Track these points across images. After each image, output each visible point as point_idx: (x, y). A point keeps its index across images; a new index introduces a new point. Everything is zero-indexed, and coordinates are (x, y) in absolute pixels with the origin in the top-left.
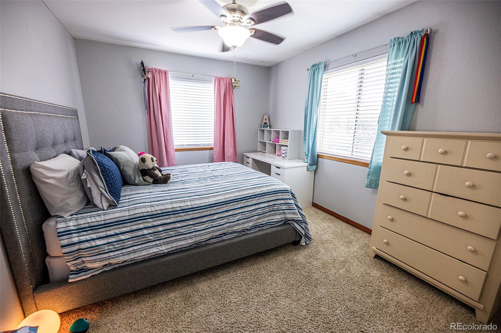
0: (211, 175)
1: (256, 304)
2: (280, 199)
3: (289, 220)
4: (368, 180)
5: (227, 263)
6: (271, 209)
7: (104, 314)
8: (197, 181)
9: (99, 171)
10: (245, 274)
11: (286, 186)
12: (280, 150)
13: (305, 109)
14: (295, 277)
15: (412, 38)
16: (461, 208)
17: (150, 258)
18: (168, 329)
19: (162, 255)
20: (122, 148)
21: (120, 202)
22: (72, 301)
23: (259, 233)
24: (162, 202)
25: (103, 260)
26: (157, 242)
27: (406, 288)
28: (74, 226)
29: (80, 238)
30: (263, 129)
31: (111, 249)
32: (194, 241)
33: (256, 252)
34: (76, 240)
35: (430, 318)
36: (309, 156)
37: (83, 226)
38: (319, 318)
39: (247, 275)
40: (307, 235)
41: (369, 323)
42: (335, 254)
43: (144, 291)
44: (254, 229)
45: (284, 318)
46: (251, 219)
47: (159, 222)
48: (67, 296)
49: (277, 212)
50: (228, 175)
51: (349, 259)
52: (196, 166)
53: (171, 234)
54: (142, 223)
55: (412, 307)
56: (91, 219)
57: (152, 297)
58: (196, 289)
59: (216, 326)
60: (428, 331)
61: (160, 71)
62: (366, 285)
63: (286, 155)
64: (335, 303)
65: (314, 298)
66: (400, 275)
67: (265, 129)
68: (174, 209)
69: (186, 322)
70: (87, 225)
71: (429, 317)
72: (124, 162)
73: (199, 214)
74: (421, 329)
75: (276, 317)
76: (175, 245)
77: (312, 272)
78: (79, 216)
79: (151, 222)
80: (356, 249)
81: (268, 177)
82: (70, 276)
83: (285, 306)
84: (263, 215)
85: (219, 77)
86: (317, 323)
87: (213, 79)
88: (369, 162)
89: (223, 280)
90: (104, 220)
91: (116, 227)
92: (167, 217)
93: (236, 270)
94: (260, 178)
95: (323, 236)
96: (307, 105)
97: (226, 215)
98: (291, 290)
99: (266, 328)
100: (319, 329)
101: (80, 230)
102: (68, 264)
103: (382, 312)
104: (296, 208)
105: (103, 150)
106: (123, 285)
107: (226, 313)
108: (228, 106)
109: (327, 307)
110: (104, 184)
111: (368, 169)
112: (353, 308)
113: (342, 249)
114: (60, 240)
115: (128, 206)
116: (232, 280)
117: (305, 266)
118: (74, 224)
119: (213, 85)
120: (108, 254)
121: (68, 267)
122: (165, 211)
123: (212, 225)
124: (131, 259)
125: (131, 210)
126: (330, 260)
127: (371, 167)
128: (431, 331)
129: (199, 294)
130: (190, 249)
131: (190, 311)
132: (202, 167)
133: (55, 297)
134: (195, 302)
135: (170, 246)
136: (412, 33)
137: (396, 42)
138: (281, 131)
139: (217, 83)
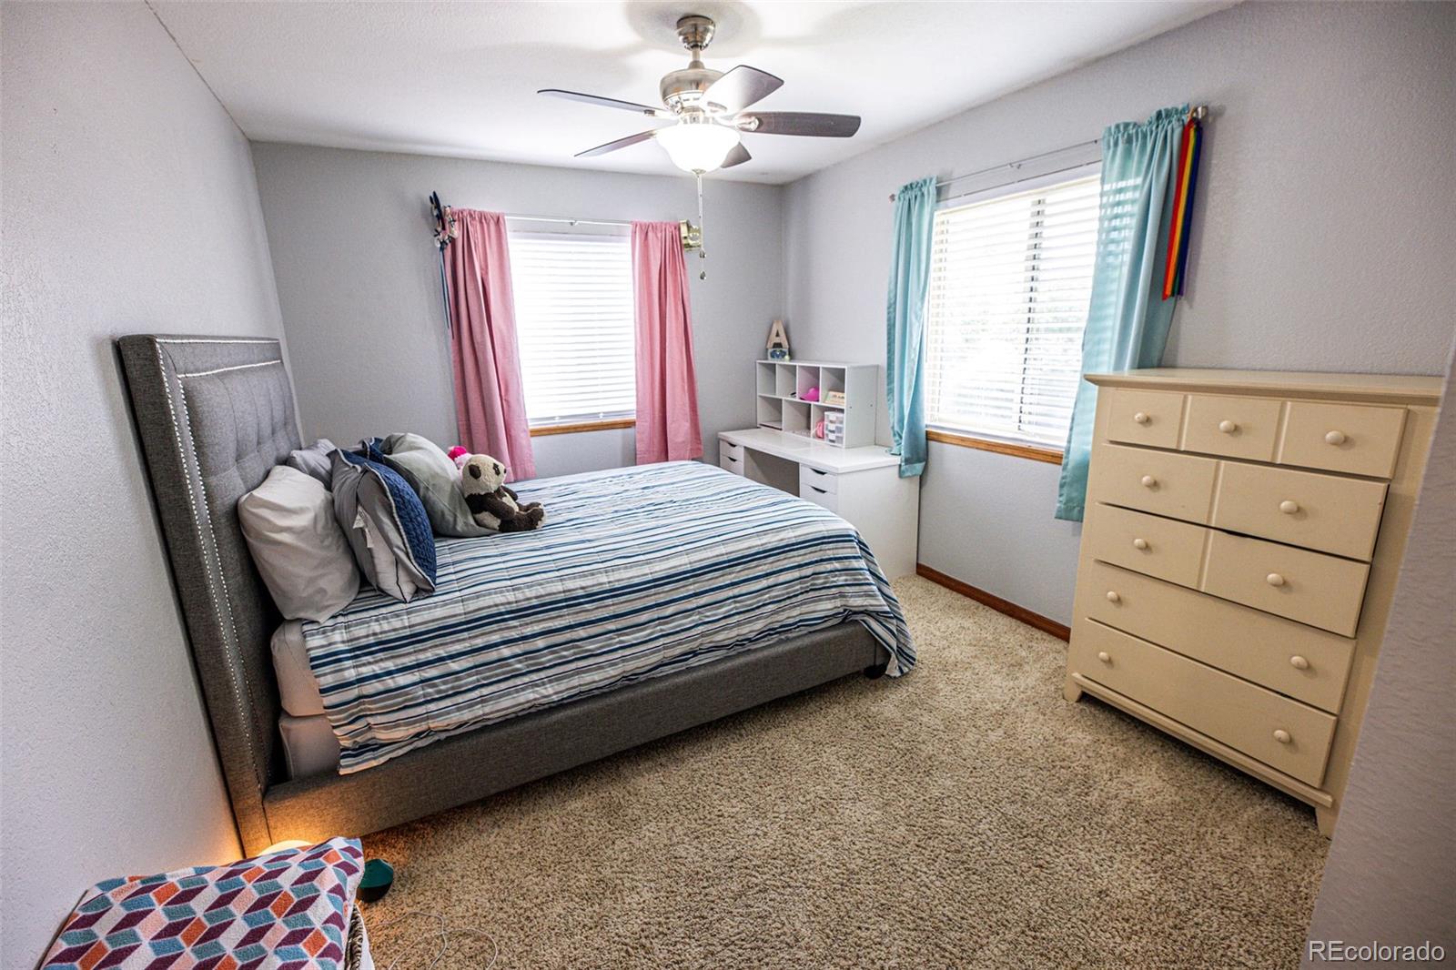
0: (644, 503)
1: (783, 816)
2: (830, 559)
3: (855, 613)
4: (1061, 499)
5: (701, 727)
6: (809, 584)
7: (418, 851)
8: (612, 520)
9: (391, 507)
10: (748, 752)
11: (843, 525)
12: (823, 420)
13: (889, 308)
14: (875, 753)
15: (1160, 127)
16: (1275, 565)
17: (518, 716)
18: (580, 876)
19: (545, 709)
20: (413, 440)
21: (438, 581)
22: (348, 820)
23: (780, 649)
24: (538, 577)
25: (415, 722)
26: (534, 677)
27: (1154, 769)
28: (343, 642)
29: (360, 669)
30: (771, 361)
31: (430, 694)
32: (620, 671)
33: (774, 698)
34: (351, 674)
35: (1207, 833)
36: (904, 436)
37: (364, 642)
38: (937, 840)
39: (754, 754)
40: (903, 651)
41: (1057, 848)
42: (978, 695)
43: (504, 798)
44: (766, 639)
45: (854, 843)
46: (758, 612)
47: (536, 628)
48: (335, 810)
49: (823, 592)
50: (688, 500)
51: (1013, 706)
52: (596, 477)
53: (565, 657)
54: (495, 631)
55: (1163, 811)
56: (380, 624)
57: (527, 811)
58: (632, 790)
59: (692, 867)
60: (1196, 860)
61: (483, 218)
62: (1054, 767)
63: (839, 435)
64: (976, 808)
65: (924, 800)
66: (1142, 740)
67: (777, 362)
68: (568, 595)
69: (620, 859)
70: (372, 640)
71: (1203, 830)
72: (428, 480)
73: (629, 604)
74: (1180, 856)
75: (834, 843)
76: (575, 681)
77: (920, 739)
78: (351, 617)
79: (516, 629)
80: (1031, 682)
81: (795, 501)
82: (342, 760)
83: (854, 819)
84: (788, 602)
85: (645, 224)
86: (932, 851)
87: (630, 228)
88: (1063, 450)
89: (695, 767)
90: (410, 627)
91: (437, 641)
92: (553, 614)
93: (725, 743)
94: (774, 504)
95: (946, 653)
96: (892, 295)
97: (695, 606)
98: (866, 783)
99: (811, 866)
100: (936, 864)
101: (359, 651)
102: (336, 732)
103: (1090, 824)
104: (871, 580)
105: (369, 450)
106: (459, 781)
107: (712, 839)
108: (673, 304)
109: (957, 817)
110: (403, 539)
111: (1061, 471)
112: (1020, 817)
113: (995, 683)
114: (316, 677)
115: (460, 590)
116: (719, 766)
117: (901, 728)
118: (343, 637)
119: (629, 244)
120: (424, 707)
121: (336, 739)
122: (548, 599)
123: (662, 630)
124: (476, 718)
125: (468, 599)
126: (965, 710)
127: (1067, 464)
128: (1205, 860)
129: (642, 800)
130: (611, 692)
131: (626, 838)
132: (615, 480)
133: (311, 811)
134: (634, 817)
135: (563, 685)
136: (1159, 115)
137: (1120, 135)
138: (823, 368)
139: (640, 241)
